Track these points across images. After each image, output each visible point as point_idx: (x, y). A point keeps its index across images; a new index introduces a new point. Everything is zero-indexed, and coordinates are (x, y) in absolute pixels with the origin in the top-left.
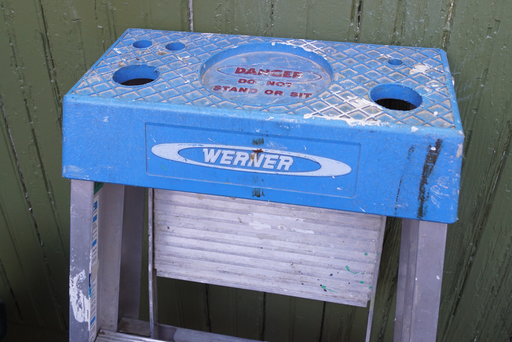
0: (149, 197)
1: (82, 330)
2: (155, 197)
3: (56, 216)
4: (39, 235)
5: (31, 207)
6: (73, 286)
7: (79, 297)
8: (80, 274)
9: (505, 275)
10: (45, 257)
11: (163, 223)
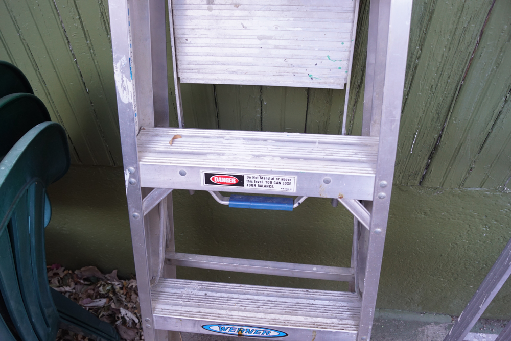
0: (169, 12)
1: (128, 110)
2: (174, 14)
3: (96, 63)
4: (84, 83)
5: (75, 58)
6: (117, 71)
7: (123, 81)
8: (121, 60)
9: (441, 74)
10: (91, 103)
11: (182, 36)
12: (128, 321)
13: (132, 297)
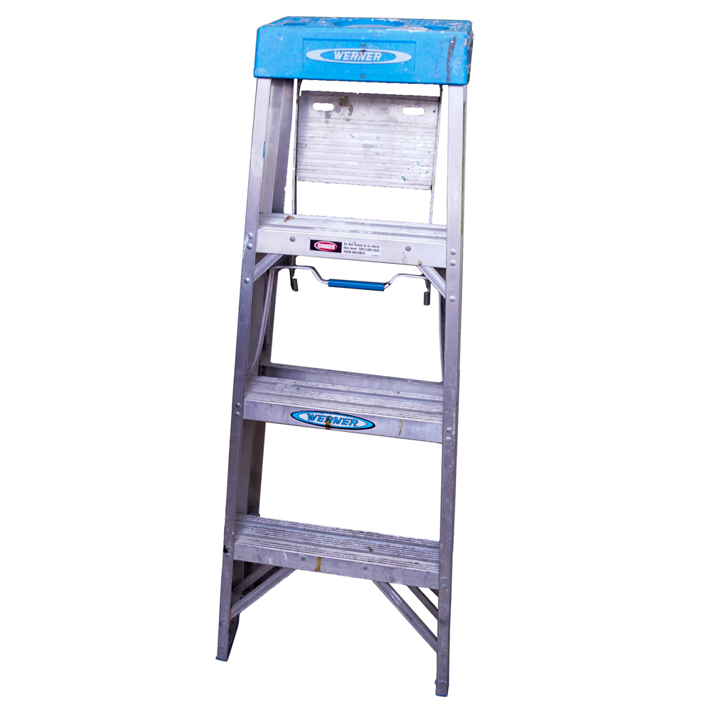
11: (303, 142)
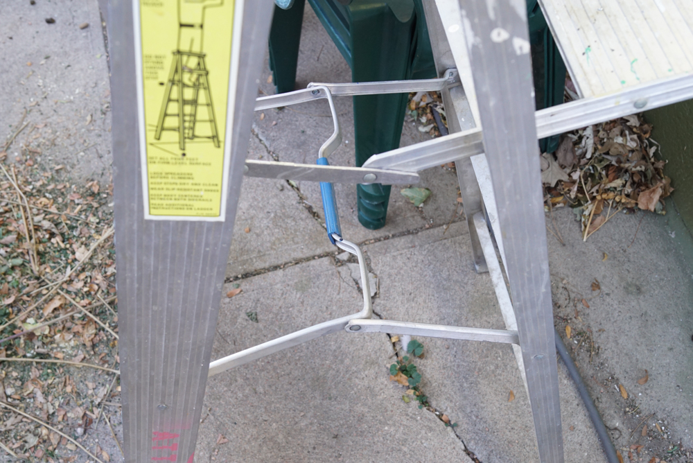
12: (581, 146)
13: (614, 129)
